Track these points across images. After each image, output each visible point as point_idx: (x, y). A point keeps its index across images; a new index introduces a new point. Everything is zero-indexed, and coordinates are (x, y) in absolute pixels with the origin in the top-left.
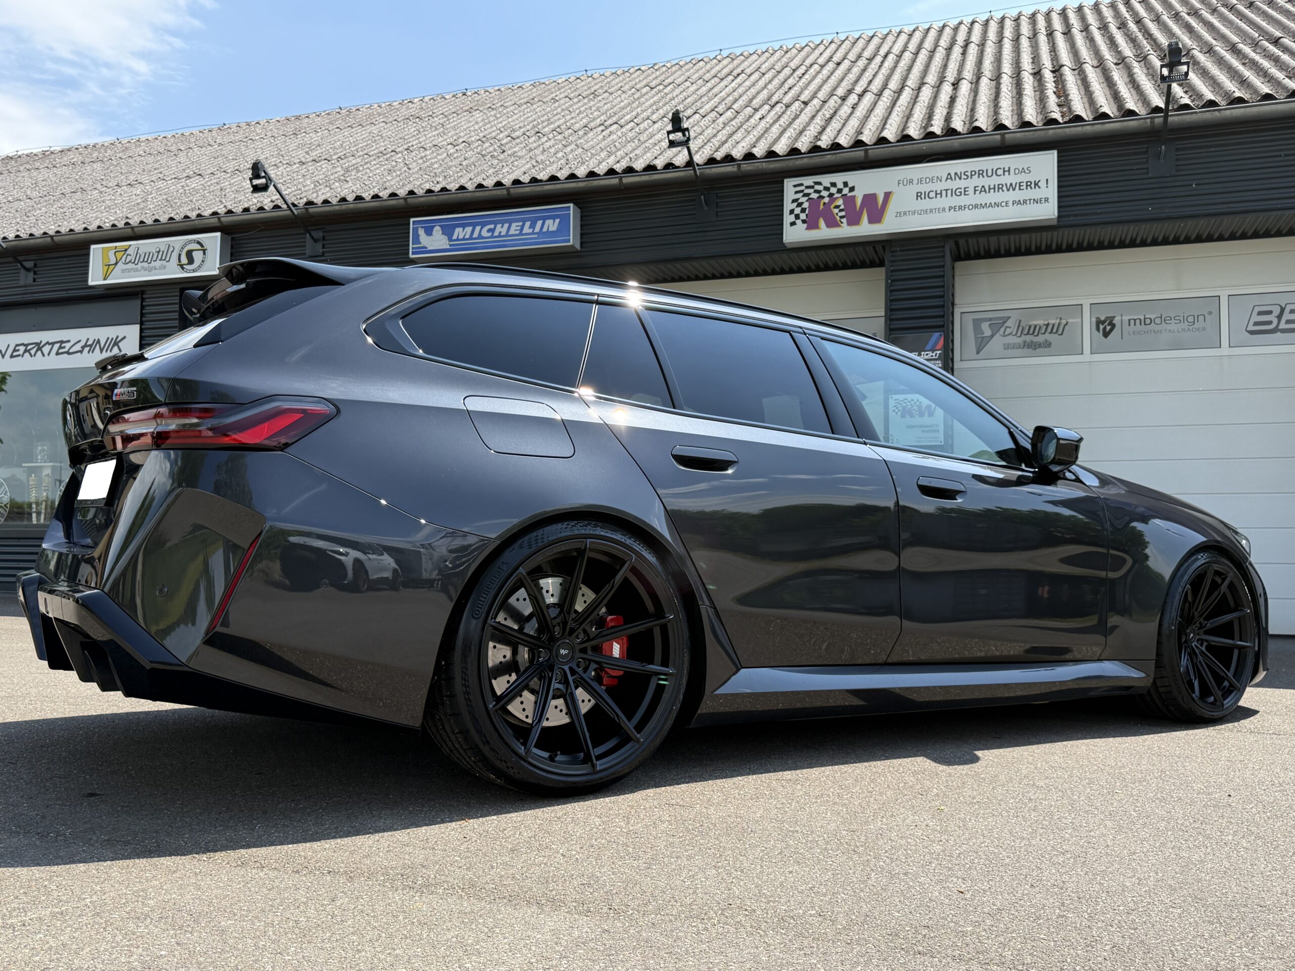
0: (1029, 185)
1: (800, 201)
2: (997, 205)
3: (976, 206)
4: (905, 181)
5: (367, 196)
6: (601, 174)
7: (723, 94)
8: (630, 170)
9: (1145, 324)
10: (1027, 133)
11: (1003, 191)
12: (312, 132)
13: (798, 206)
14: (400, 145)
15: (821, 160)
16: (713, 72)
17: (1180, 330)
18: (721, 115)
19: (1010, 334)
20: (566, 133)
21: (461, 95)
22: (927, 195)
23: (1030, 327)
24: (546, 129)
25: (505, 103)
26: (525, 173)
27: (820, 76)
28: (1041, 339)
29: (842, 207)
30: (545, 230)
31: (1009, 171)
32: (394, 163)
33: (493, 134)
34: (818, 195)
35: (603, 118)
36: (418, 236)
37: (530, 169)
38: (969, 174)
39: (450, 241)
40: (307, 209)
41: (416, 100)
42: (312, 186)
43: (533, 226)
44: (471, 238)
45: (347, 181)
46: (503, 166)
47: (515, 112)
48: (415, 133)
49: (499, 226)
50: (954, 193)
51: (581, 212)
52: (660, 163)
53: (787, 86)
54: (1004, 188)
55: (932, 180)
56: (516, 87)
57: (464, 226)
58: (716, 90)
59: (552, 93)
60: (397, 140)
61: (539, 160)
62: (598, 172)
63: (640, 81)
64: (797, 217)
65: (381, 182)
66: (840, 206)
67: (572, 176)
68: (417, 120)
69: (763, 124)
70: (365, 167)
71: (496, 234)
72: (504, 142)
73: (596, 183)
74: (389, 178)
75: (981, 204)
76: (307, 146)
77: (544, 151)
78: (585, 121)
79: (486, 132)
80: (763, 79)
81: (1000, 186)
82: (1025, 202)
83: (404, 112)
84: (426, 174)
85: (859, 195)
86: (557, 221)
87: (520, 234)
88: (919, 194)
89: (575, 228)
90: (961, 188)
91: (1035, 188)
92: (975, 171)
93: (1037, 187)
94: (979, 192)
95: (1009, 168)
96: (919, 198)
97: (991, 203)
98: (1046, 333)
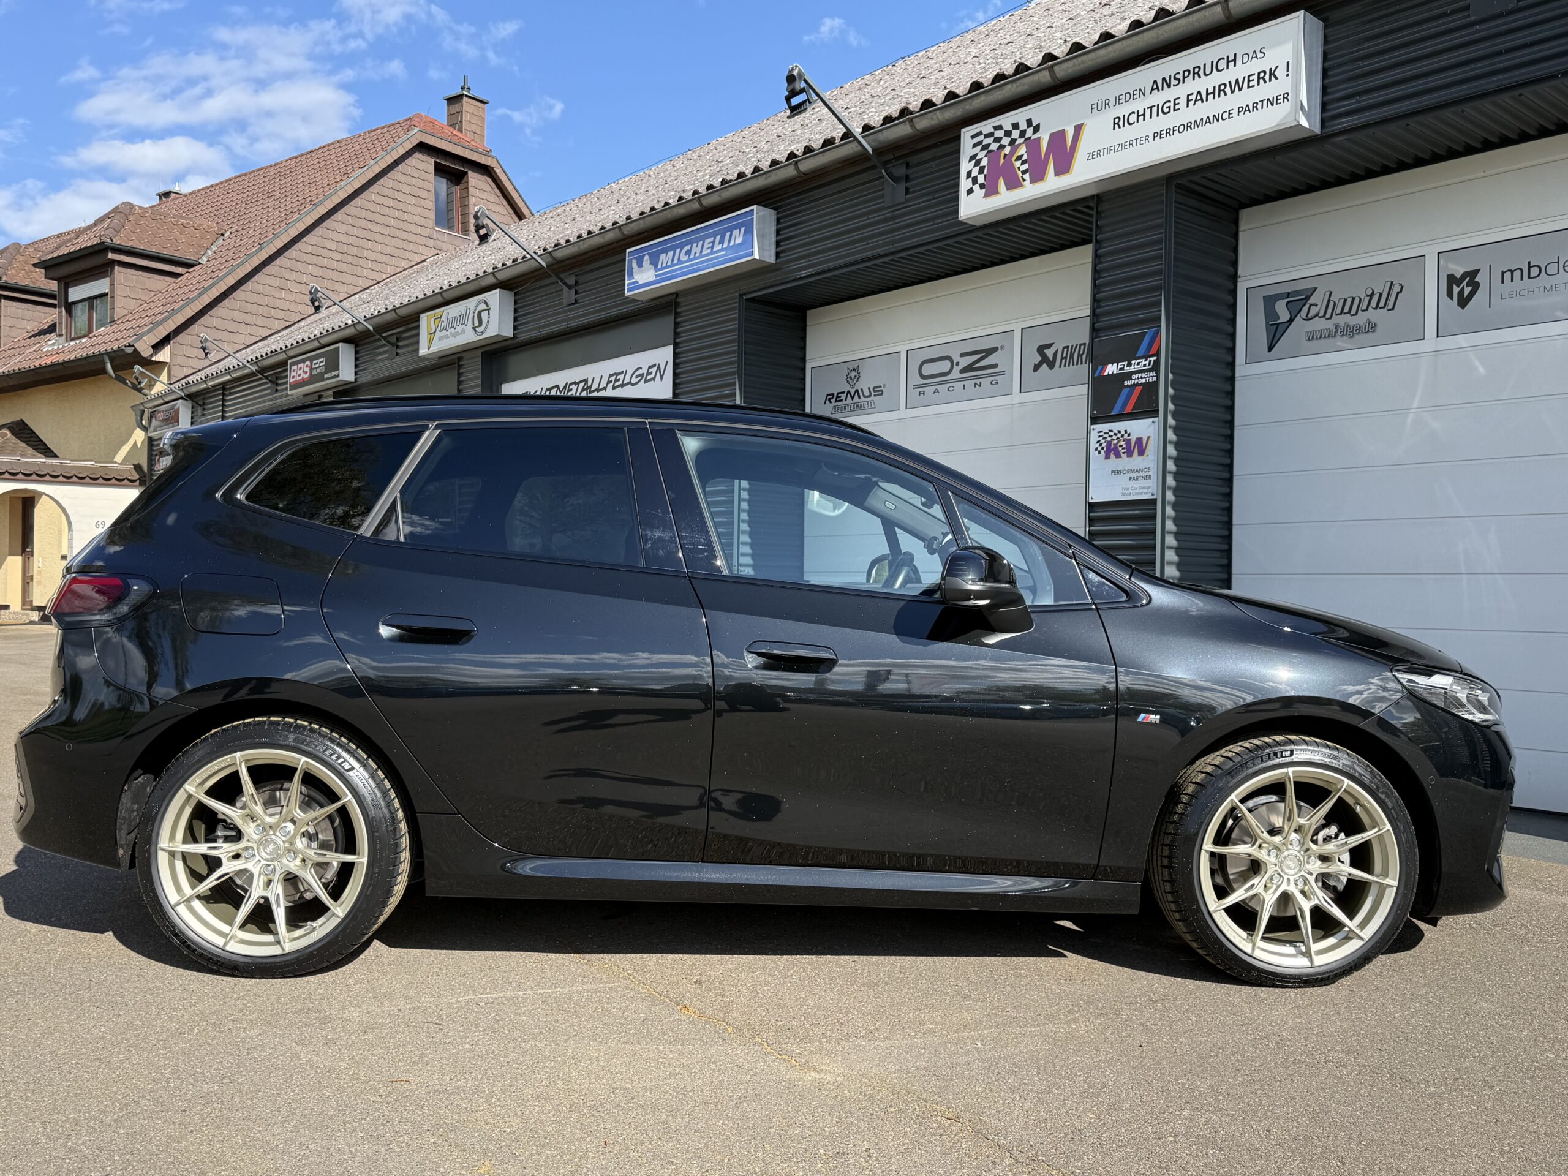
0: (1261, 76)
1: (978, 158)
2: (1216, 118)
3: (1188, 126)
4: (1100, 103)
6: (782, 161)
8: (808, 151)
9: (1529, 277)
11: (1225, 94)
13: (975, 166)
15: (1000, 93)
19: (1317, 315)
22: (1127, 121)
28: (1361, 319)
29: (1025, 157)
30: (732, 244)
31: (1235, 60)
34: (998, 145)
36: (632, 268)
38: (1180, 76)
39: (656, 272)
40: (550, 253)
43: (721, 242)
44: (672, 265)
49: (695, 245)
50: (1162, 110)
51: (777, 213)
52: (840, 133)
54: (1228, 90)
55: (1132, 96)
57: (666, 251)
62: (779, 160)
64: (975, 181)
66: (1022, 156)
71: (692, 257)
73: (778, 174)
75: (1195, 121)
81: (1222, 87)
82: (1254, 106)
85: (1044, 137)
86: (743, 229)
87: (712, 253)
88: (1117, 120)
89: (763, 236)
90: (1170, 101)
91: (1270, 80)
92: (1189, 71)
93: (1273, 77)
94: (1193, 102)
95: (1235, 55)
96: (1116, 126)
97: (1208, 117)
98: (1370, 308)
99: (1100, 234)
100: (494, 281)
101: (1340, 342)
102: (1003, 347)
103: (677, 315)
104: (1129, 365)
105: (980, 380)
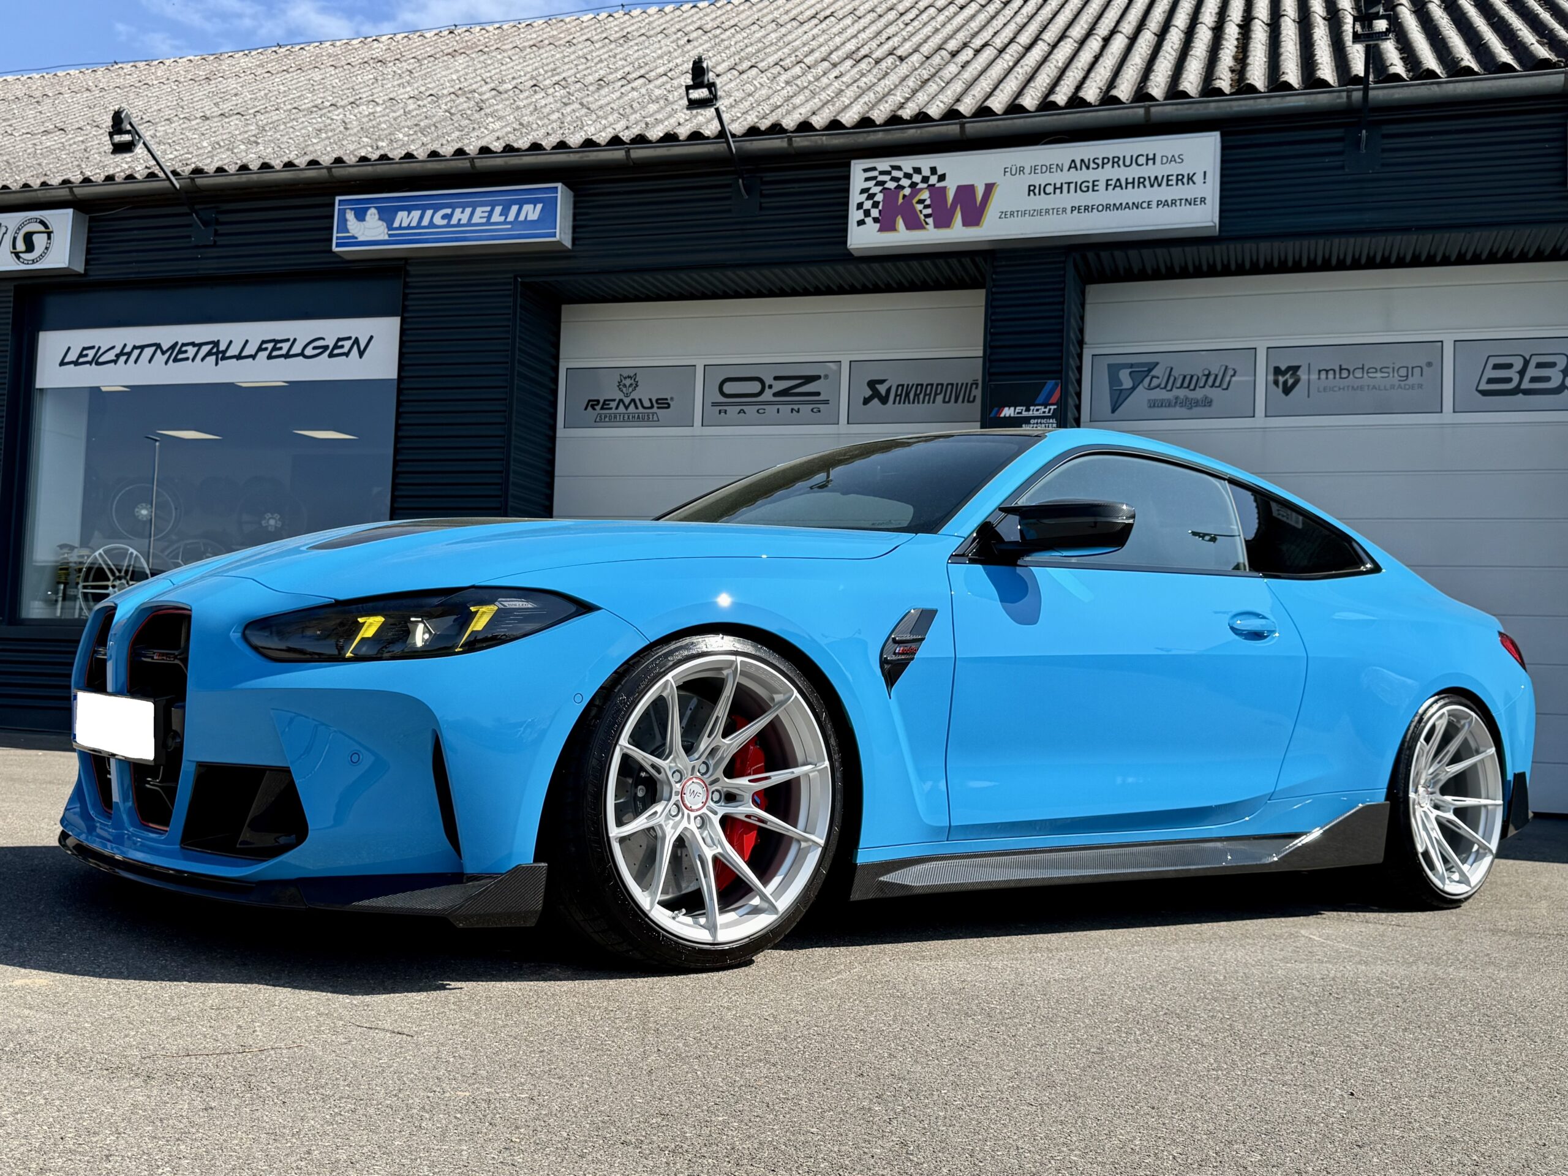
0: (1180, 179)
1: (871, 192)
2: (1137, 206)
3: (1107, 207)
4: (1014, 168)
5: (277, 164)
6: (603, 143)
7: (798, 43)
8: (640, 140)
9: (1341, 378)
10: (1179, 107)
11: (1145, 187)
12: (232, 77)
13: (867, 199)
14: (344, 97)
15: (902, 135)
16: (792, 15)
17: (1388, 387)
18: (786, 70)
19: (1158, 386)
20: (573, 88)
21: (448, 32)
22: (1043, 190)
23: (1185, 377)
24: (547, 82)
25: (505, 45)
26: (498, 138)
27: (933, 23)
28: (1199, 394)
29: (928, 202)
30: (522, 218)
31: (1154, 159)
32: (329, 121)
33: (474, 86)
34: (895, 184)
35: (627, 70)
36: (346, 220)
37: (510, 133)
38: (1100, 162)
39: (389, 230)
40: (193, 179)
41: (384, 38)
42: (210, 149)
43: (505, 212)
44: (419, 226)
45: (257, 143)
46: (474, 129)
47: (513, 58)
48: (371, 82)
49: (458, 211)
50: (1080, 187)
51: (575, 196)
52: (683, 132)
53: (884, 36)
54: (1147, 183)
55: (1050, 168)
56: (524, 25)
57: (409, 209)
58: (790, 38)
59: (571, 34)
60: (342, 90)
61: (525, 123)
62: (598, 141)
63: (693, 22)
64: (867, 213)
65: (303, 145)
66: (924, 200)
68: (379, 64)
69: (836, 84)
70: (288, 125)
71: (454, 221)
72: (485, 97)
73: (593, 156)
74: (315, 141)
75: (1114, 205)
76: (220, 95)
77: (536, 109)
78: (602, 73)
79: (465, 84)
80: (856, 25)
81: (1142, 180)
82: (1173, 202)
83: (364, 53)
84: (367, 137)
85: (951, 186)
86: (539, 206)
87: (488, 223)
88: (1032, 188)
89: (564, 218)
90: (1088, 182)
91: (1188, 183)
92: (1108, 159)
93: (1191, 182)
94: (1112, 187)
95: (1154, 155)
96: (1032, 193)
97: (1127, 204)
98: (1207, 386)
100: (70, 198)
101: (1178, 410)
102: (827, 376)
104: (1028, 410)
105: (800, 406)
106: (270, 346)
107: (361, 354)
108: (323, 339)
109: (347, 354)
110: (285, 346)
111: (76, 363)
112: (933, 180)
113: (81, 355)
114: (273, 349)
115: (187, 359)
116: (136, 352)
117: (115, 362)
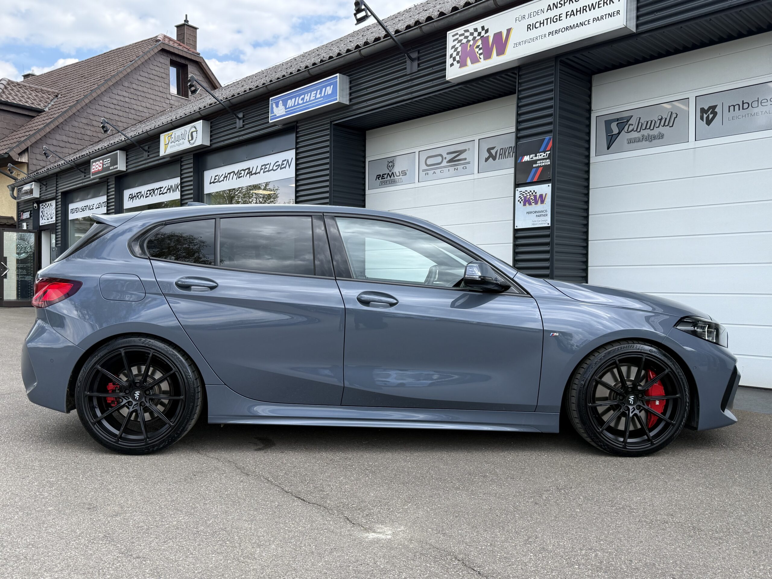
0: (605, 2)
1: (456, 47)
2: (582, 24)
3: (567, 29)
4: (520, 17)
6: (352, 50)
8: (366, 44)
9: (743, 109)
11: (586, 11)
13: (454, 51)
15: (467, 12)
19: (633, 130)
22: (534, 26)
28: (656, 132)
29: (481, 46)
30: (326, 94)
34: (467, 40)
36: (273, 108)
38: (563, 2)
39: (286, 109)
40: (229, 100)
43: (320, 93)
44: (294, 106)
49: (306, 95)
50: (553, 20)
51: (350, 78)
52: (383, 36)
54: (588, 9)
55: (537, 13)
57: (291, 98)
64: (454, 59)
66: (479, 46)
67: (339, 54)
71: (305, 101)
73: (350, 56)
75: (571, 26)
81: (585, 8)
82: (602, 17)
85: (491, 35)
86: (332, 86)
87: (316, 99)
88: (529, 26)
89: (342, 90)
90: (557, 16)
91: (610, 4)
93: (611, 2)
94: (569, 16)
96: (529, 29)
97: (577, 24)
98: (660, 126)
99: (520, 87)
100: (199, 116)
101: (645, 144)
102: (469, 149)
103: (297, 133)
104: (536, 156)
105: (457, 167)
106: (263, 167)
107: (289, 166)
108: (278, 162)
109: (285, 167)
110: (268, 166)
111: (214, 182)
112: (483, 33)
113: (215, 179)
114: (265, 168)
115: (242, 176)
116: (229, 175)
117: (223, 180)
